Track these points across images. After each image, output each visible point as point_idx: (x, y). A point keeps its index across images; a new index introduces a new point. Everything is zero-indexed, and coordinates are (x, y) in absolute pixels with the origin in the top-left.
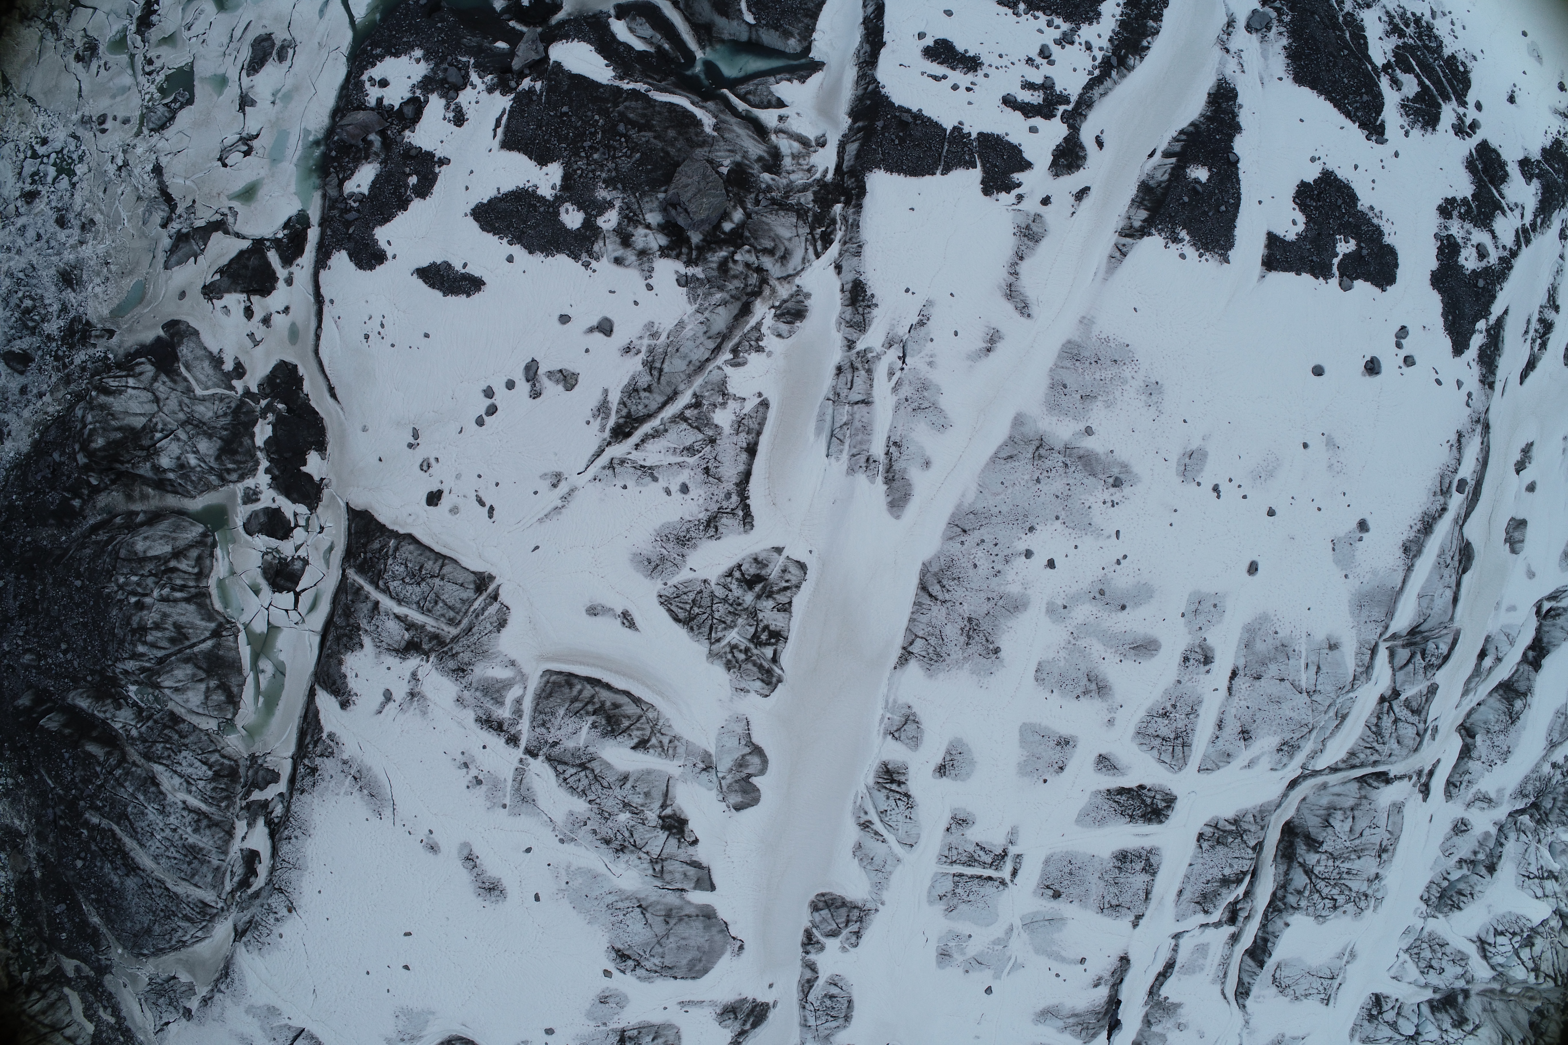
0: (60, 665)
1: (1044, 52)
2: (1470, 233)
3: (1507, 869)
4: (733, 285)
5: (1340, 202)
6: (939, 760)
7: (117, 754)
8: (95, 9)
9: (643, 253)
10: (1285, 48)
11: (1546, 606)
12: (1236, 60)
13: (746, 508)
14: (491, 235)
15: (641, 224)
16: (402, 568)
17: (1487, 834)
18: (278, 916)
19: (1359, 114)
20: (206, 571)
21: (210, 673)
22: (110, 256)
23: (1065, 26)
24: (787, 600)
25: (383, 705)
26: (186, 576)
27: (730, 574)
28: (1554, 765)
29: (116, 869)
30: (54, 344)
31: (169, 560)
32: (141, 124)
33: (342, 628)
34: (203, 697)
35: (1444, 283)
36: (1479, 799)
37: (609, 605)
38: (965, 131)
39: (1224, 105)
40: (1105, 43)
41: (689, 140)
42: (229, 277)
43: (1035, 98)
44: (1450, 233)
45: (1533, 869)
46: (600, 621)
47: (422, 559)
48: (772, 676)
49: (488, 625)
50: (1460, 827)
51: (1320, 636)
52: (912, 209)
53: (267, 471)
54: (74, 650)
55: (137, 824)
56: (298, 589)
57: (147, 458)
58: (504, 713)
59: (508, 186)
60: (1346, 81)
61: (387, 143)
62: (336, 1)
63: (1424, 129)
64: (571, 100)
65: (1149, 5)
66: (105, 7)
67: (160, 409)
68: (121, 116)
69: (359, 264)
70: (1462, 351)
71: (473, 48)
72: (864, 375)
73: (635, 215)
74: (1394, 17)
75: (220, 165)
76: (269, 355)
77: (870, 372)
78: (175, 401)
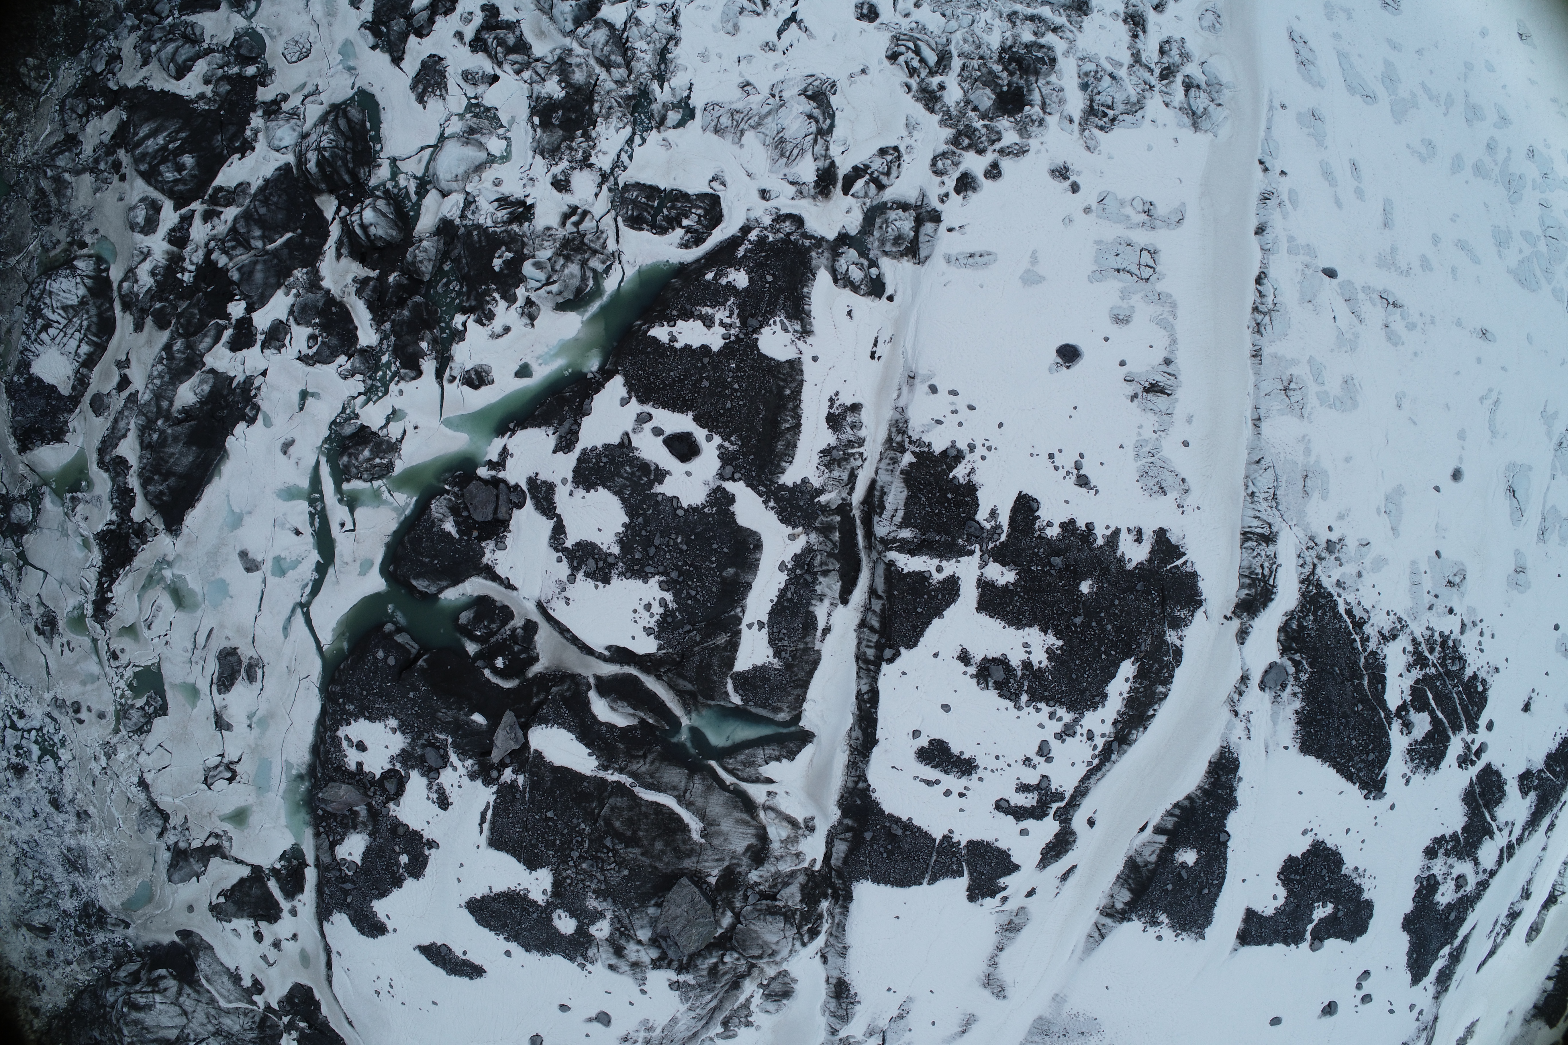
1: (1043, 750)
2: (1452, 868)
5: (1324, 871)
8: (45, 573)
9: (635, 965)
10: (1297, 712)
12: (1243, 724)
14: (487, 931)
15: (632, 939)
19: (1361, 774)
22: (110, 852)
23: (1068, 717)
30: (72, 921)
35: (1415, 924)
38: (955, 840)
39: (1223, 779)
40: (1108, 729)
41: (676, 850)
42: (234, 903)
43: (1028, 800)
44: (1432, 872)
52: (898, 918)
59: (500, 887)
60: (1354, 742)
61: (374, 814)
62: (299, 618)
63: (1427, 771)
64: (556, 802)
65: (1160, 670)
66: (56, 574)
67: (189, 1021)
68: (95, 707)
69: (362, 931)
70: (1420, 980)
71: (450, 723)
73: (626, 929)
74: (1419, 644)
75: (206, 788)
76: (284, 976)
78: (203, 1014)
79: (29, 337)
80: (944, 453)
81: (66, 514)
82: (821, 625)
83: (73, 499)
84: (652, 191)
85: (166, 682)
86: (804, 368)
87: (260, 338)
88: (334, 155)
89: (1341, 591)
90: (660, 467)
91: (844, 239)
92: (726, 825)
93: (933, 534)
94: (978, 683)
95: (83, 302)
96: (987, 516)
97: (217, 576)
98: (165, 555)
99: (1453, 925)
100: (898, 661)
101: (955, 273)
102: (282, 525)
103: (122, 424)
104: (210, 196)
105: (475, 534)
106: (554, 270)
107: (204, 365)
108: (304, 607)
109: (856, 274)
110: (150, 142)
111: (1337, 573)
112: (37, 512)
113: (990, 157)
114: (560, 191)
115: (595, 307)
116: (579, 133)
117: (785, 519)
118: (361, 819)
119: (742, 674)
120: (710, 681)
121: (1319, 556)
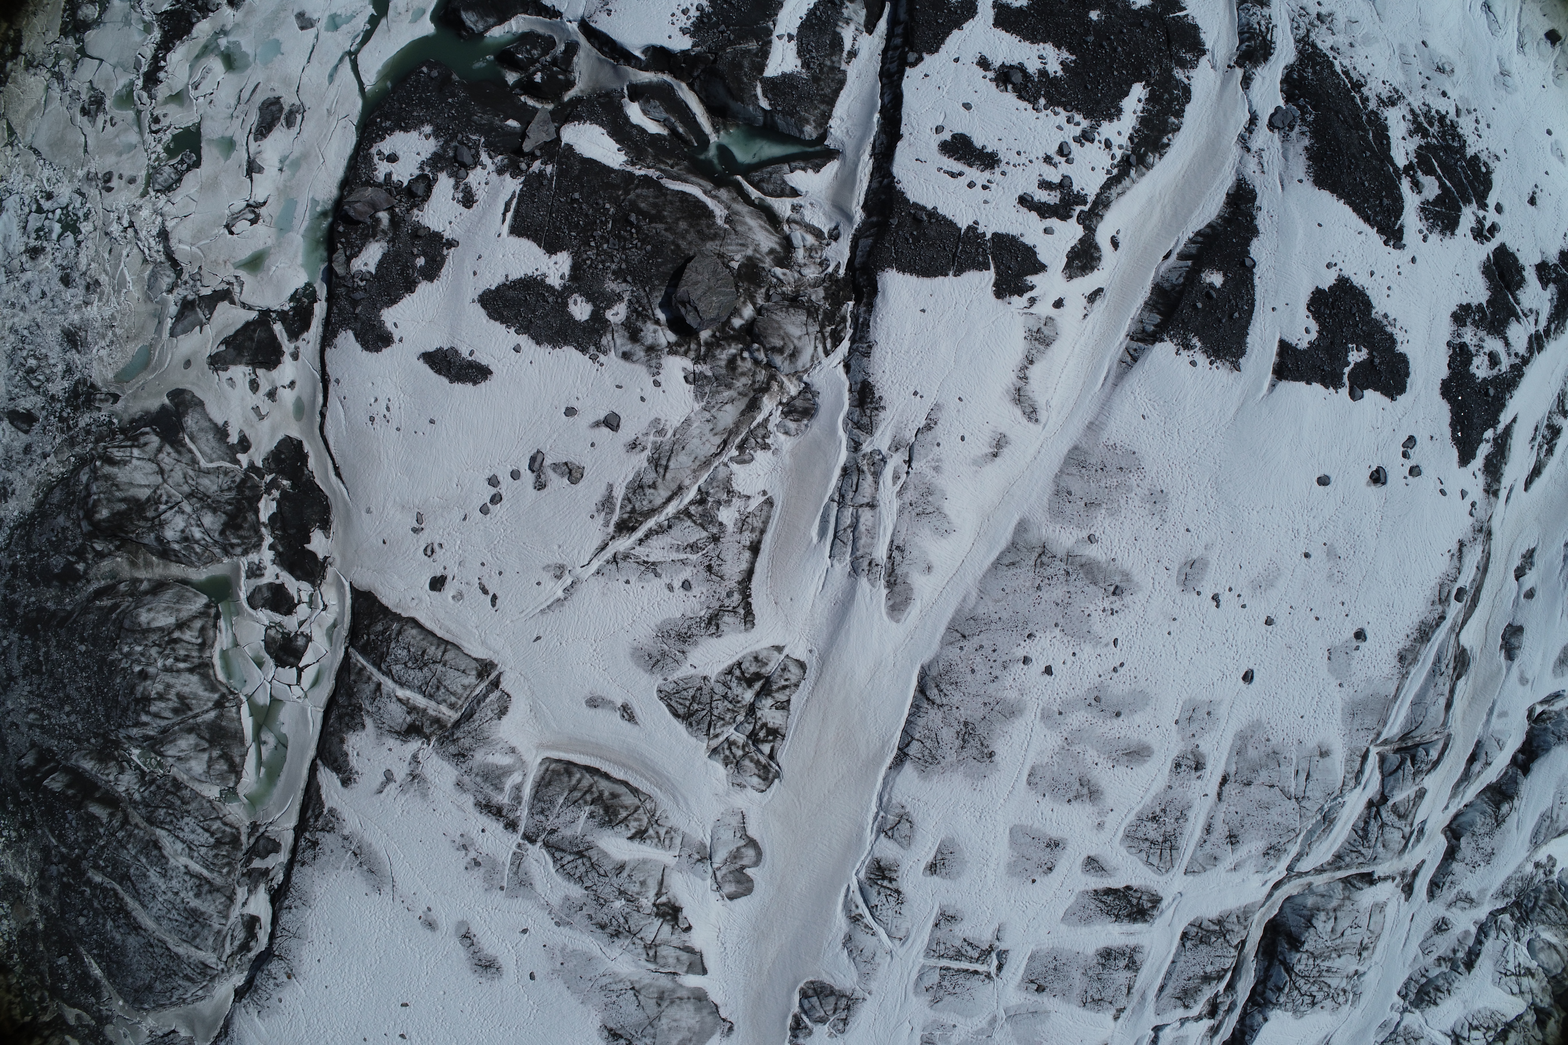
0: (63, 726)
1: (1063, 150)
2: (1483, 341)
3: (1485, 965)
4: (741, 383)
6: (930, 858)
7: (120, 815)
8: (101, 60)
9: (651, 349)
10: (1306, 148)
11: (1539, 709)
12: (1256, 160)
13: (748, 607)
14: (498, 324)
15: (650, 319)
16: (405, 652)
17: (1467, 933)
18: (278, 982)
19: (1379, 218)
20: (210, 642)
21: (212, 743)
22: (115, 319)
23: (1085, 124)
24: (785, 698)
25: (384, 785)
26: (190, 647)
27: (730, 672)
28: (1537, 865)
29: (119, 927)
30: (59, 405)
31: (172, 632)
32: (147, 184)
33: (344, 707)
34: (205, 766)
35: (1453, 392)
36: (1461, 899)
37: (609, 698)
38: (980, 231)
39: (1243, 207)
40: (1125, 141)
41: (700, 232)
42: (235, 349)
43: (1051, 198)
44: (1463, 340)
45: (1511, 966)
46: (600, 713)
47: (425, 644)
48: (769, 771)
49: (489, 712)
50: (1441, 926)
51: (1311, 744)
52: (924, 311)
53: (271, 547)
54: (77, 713)
55: (138, 886)
56: (301, 665)
57: (151, 529)
58: (503, 799)
59: (516, 274)
60: (1366, 184)
61: (396, 222)
62: (347, 64)
63: (1443, 233)
64: (582, 186)
65: (1171, 101)
66: (111, 60)
67: (165, 481)
68: (127, 174)
69: (365, 345)
70: (1468, 461)
71: (484, 126)
72: (869, 478)
73: (644, 309)
74: (1418, 116)
75: (226, 232)
76: (274, 429)
77: (876, 475)
78: (180, 473)
81: (133, 7)
82: (847, 46)
85: (204, 138)
89: (1335, 54)
92: (751, 222)
94: (998, 86)
97: (271, 38)
98: (223, 26)
99: (1493, 404)
100: (920, 66)
108: (352, 56)
111: (1330, 41)
118: (382, 227)
119: (772, 80)
120: (740, 81)
121: (1311, 24)
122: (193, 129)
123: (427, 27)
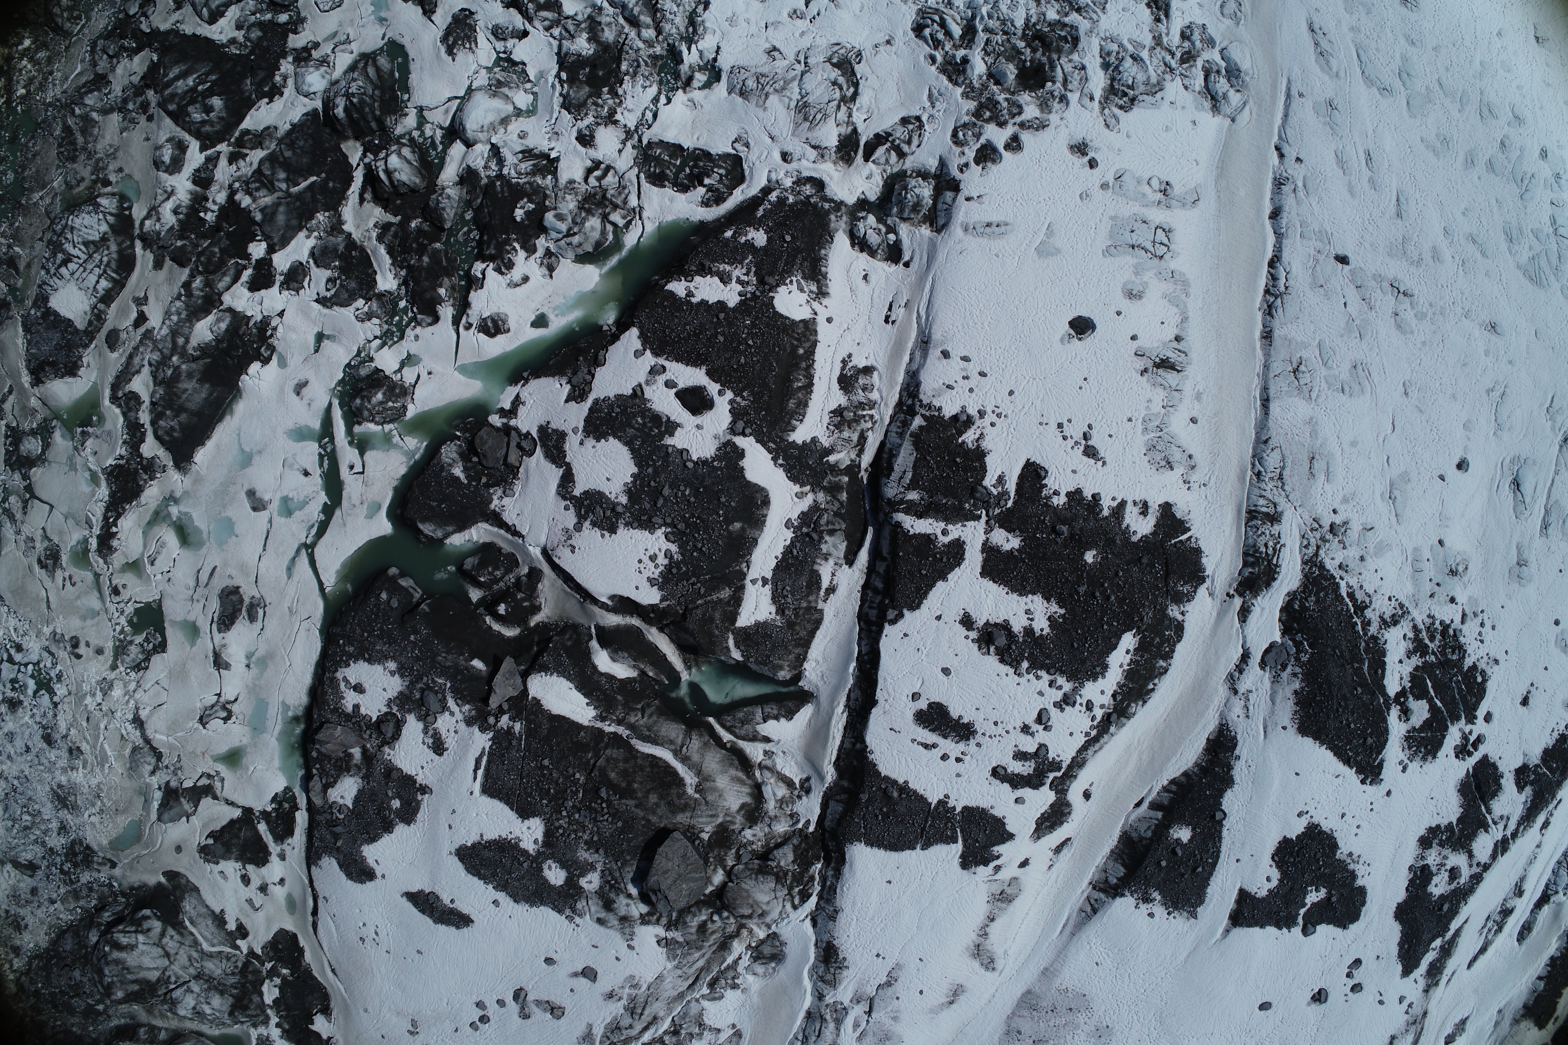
1: (1042, 718)
2: (1446, 859)
4: (712, 940)
5: (1319, 854)
8: (52, 506)
9: (624, 919)
10: (1296, 692)
12: (1242, 702)
14: (476, 879)
15: (622, 892)
19: (1359, 758)
22: (101, 790)
23: (1067, 687)
30: (59, 859)
35: (1407, 914)
38: (950, 805)
39: (1221, 756)
40: (1107, 700)
41: (670, 804)
42: (223, 844)
43: (1025, 768)
44: (1426, 862)
52: (890, 882)
53: (278, 1025)
57: (164, 1002)
59: (491, 835)
60: (1352, 726)
61: (369, 758)
62: (304, 558)
63: (1424, 759)
64: (552, 750)
65: (1161, 644)
66: (61, 508)
67: (171, 963)
68: (94, 642)
69: (350, 876)
70: (1411, 972)
71: (449, 667)
72: (832, 1026)
73: (616, 882)
74: (1420, 631)
75: (201, 727)
76: (269, 921)
77: (838, 1022)
78: (185, 956)
79: (48, 272)
80: (955, 418)
81: (76, 449)
82: (825, 583)
83: (83, 433)
84: (676, 149)
85: (167, 619)
86: (819, 329)
87: (279, 279)
88: (362, 102)
89: (1343, 574)
90: (672, 419)
91: (863, 204)
92: (722, 782)
93: (940, 497)
94: (980, 648)
95: (104, 239)
96: (994, 482)
97: (223, 515)
98: (172, 491)
99: (1445, 917)
100: (900, 624)
101: (972, 242)
102: (291, 466)
103: (137, 360)
104: (237, 139)
105: (484, 480)
106: (574, 222)
107: (222, 303)
108: (309, 548)
109: (874, 239)
110: (180, 83)
111: (1340, 556)
112: (46, 446)
113: (1009, 130)
114: (584, 146)
115: (614, 260)
116: (605, 90)
117: (793, 478)
118: (355, 762)
119: (744, 630)
120: (712, 635)
121: (1323, 539)
122: (154, 606)
123: (383, 527)
